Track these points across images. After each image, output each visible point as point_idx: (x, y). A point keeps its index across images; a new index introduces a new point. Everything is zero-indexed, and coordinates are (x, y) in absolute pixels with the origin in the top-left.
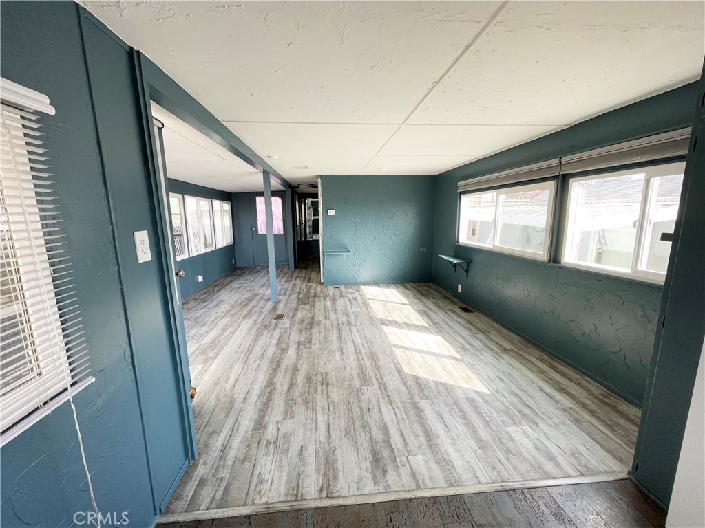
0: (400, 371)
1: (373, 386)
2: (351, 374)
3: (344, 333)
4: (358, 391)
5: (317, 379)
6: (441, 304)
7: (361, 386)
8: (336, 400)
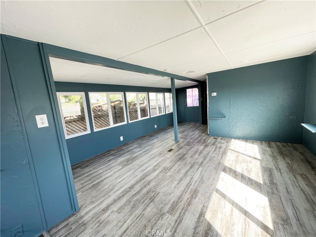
0: (202, 214)
1: (174, 216)
2: (169, 201)
3: (192, 169)
4: (162, 215)
5: (151, 194)
6: (295, 167)
7: (167, 212)
8: (145, 214)
